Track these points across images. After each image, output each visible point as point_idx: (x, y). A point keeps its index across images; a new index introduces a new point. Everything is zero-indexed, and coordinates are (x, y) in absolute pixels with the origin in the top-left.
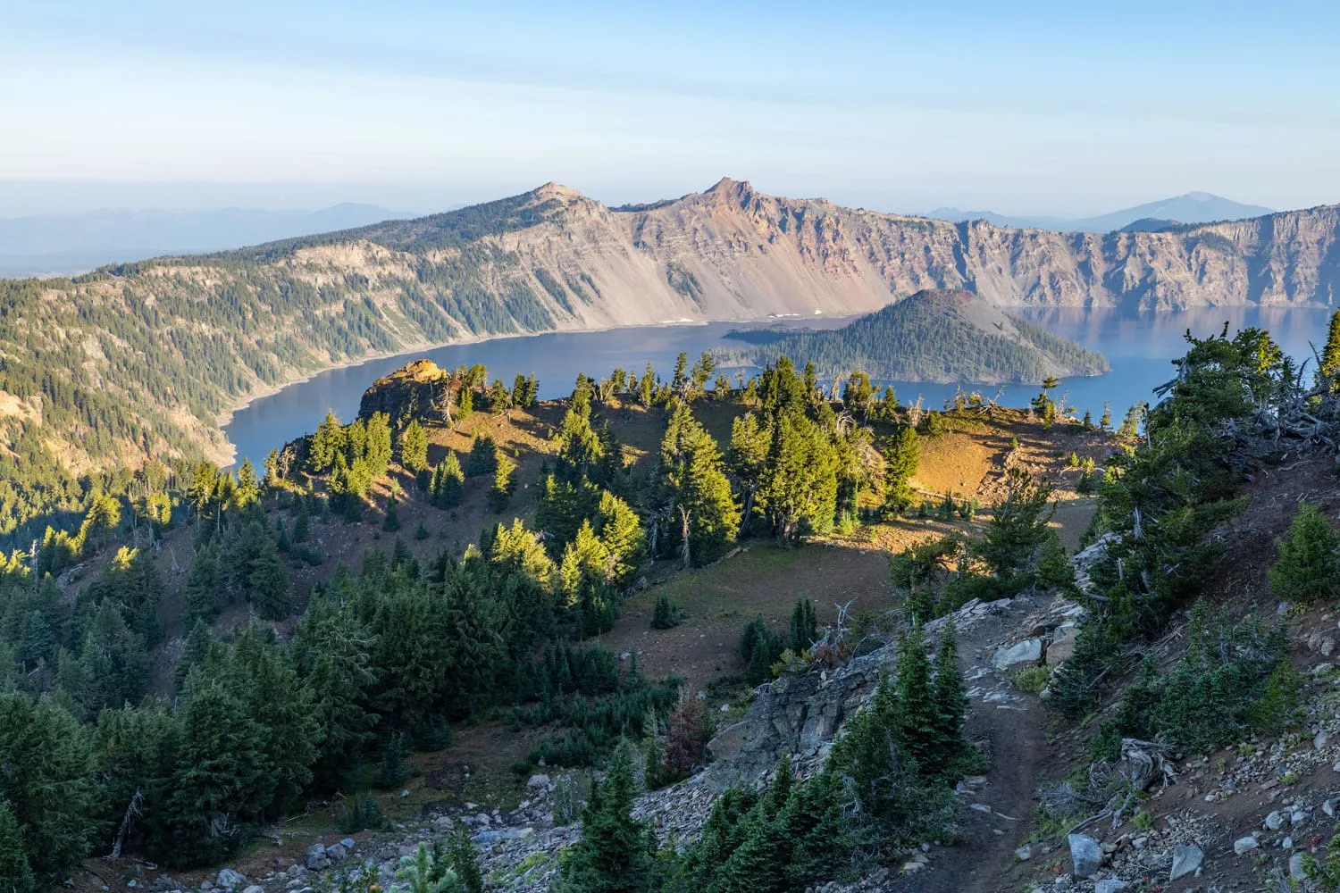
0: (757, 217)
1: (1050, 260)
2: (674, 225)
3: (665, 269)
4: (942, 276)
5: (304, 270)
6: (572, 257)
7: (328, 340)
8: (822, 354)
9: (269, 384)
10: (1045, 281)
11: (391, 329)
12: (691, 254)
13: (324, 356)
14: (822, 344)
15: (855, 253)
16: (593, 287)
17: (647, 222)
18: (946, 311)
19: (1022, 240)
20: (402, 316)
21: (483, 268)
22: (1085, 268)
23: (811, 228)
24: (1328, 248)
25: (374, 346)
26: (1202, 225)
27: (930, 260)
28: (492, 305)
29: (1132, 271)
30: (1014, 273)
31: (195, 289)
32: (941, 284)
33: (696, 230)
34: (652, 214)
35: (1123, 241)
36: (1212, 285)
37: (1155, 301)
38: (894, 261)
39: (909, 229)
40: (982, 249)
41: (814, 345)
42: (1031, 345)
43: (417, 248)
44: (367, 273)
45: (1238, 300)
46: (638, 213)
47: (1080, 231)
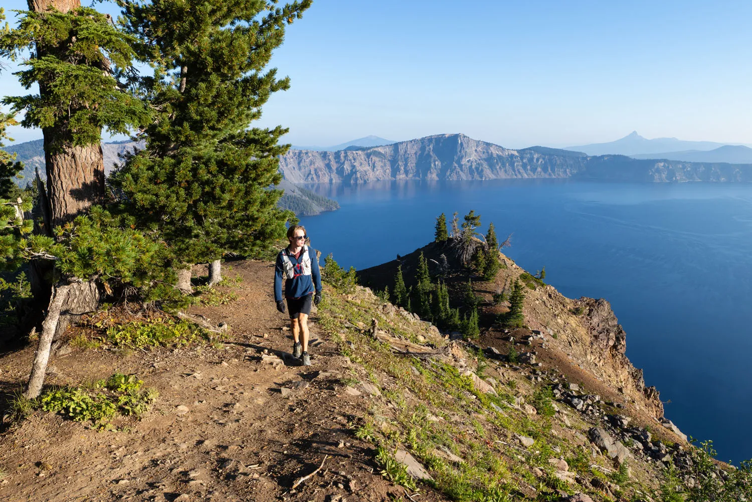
1: (314, 163)
10: (313, 172)
19: (302, 155)
22: (328, 166)
24: (419, 156)
26: (372, 147)
29: (347, 167)
30: (300, 169)
35: (342, 155)
36: (378, 172)
37: (356, 179)
40: (285, 159)
42: (307, 199)
45: (388, 177)
46: (120, 145)
47: (325, 151)
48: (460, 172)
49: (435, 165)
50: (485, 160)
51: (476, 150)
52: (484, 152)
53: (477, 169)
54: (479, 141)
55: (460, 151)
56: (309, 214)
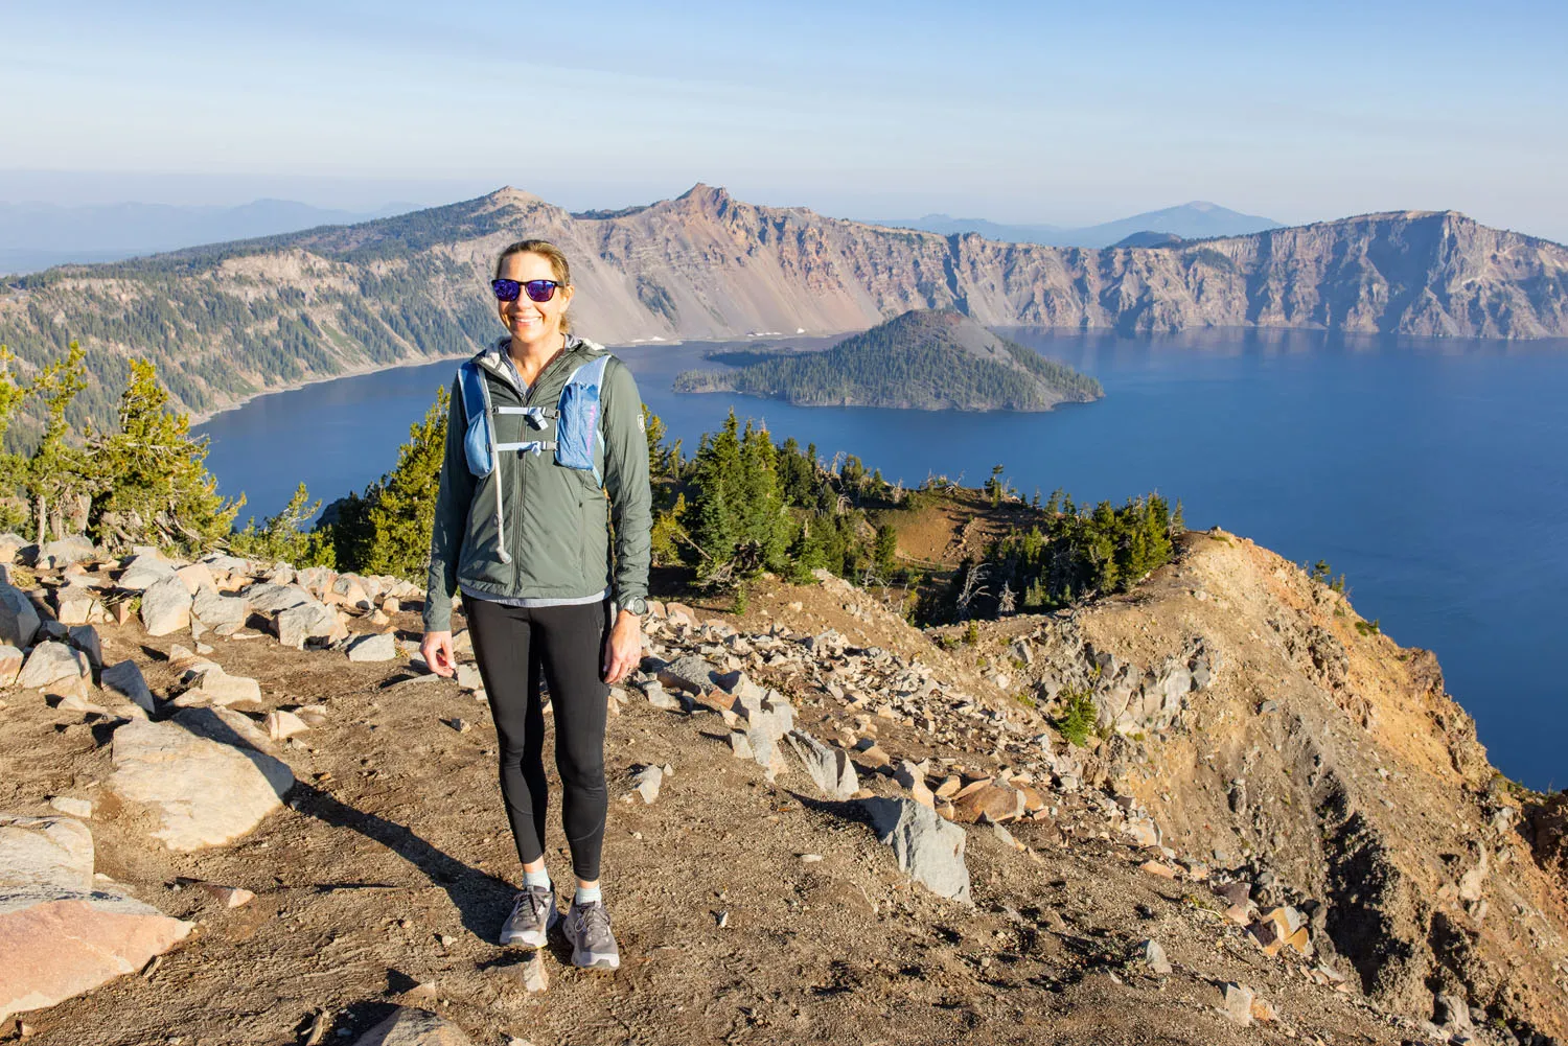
0: (734, 226)
1: (1044, 276)
2: (644, 235)
3: (634, 283)
4: (932, 293)
5: (233, 284)
7: (261, 361)
8: (806, 378)
9: (197, 411)
10: (1039, 298)
11: (332, 349)
12: (664, 267)
13: (257, 380)
14: (806, 366)
15: (840, 267)
17: (614, 231)
18: (935, 332)
19: (1015, 255)
20: (343, 334)
21: (433, 280)
22: (1080, 286)
23: (793, 240)
24: (1327, 267)
25: (312, 368)
26: (1199, 241)
27: (919, 276)
28: (444, 323)
29: (1129, 289)
30: (1007, 289)
31: (109, 305)
32: (931, 303)
33: (668, 240)
34: (621, 222)
36: (1210, 305)
37: (1151, 321)
38: (881, 276)
39: (897, 241)
40: (973, 263)
41: (798, 365)
42: (1024, 369)
43: (359, 257)
44: (303, 286)
45: (1237, 317)
46: (605, 222)
47: (1075, 246)
48: (1444, 316)
49: (1370, 292)
50: (1522, 284)
51: (1494, 257)
52: (1517, 263)
53: (1493, 308)
54: (1504, 233)
55: (1447, 259)
56: (1026, 407)
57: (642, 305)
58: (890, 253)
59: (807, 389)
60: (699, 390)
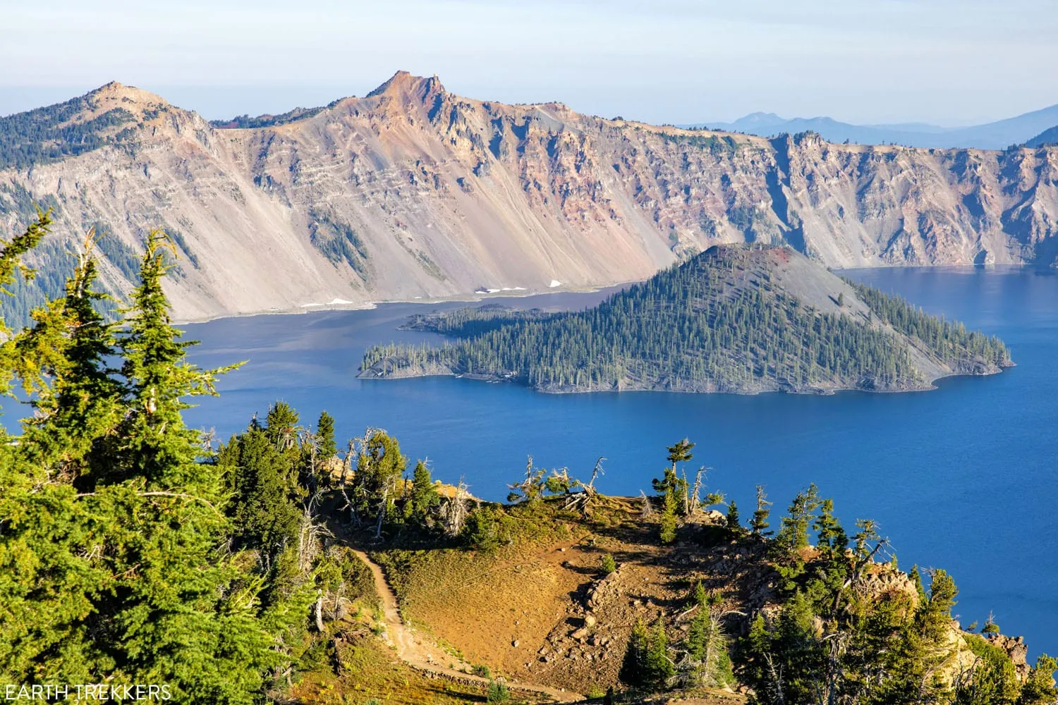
0: (453, 133)
1: (916, 193)
2: (318, 149)
3: (304, 220)
4: (750, 222)
6: (149, 202)
8: (558, 352)
10: (911, 225)
12: (349, 195)
14: (559, 335)
15: (613, 188)
16: (186, 251)
17: (273, 144)
18: (753, 278)
19: (872, 163)
22: (973, 204)
23: (541, 150)
27: (730, 197)
29: (1045, 208)
30: (863, 214)
32: (750, 236)
33: (354, 156)
34: (279, 130)
38: (673, 200)
39: (695, 149)
40: (810, 177)
41: (546, 334)
42: (889, 328)
46: (259, 130)
47: (963, 147)
56: (894, 385)
57: (316, 251)
58: (686, 165)
59: (562, 369)
60: (398, 374)
